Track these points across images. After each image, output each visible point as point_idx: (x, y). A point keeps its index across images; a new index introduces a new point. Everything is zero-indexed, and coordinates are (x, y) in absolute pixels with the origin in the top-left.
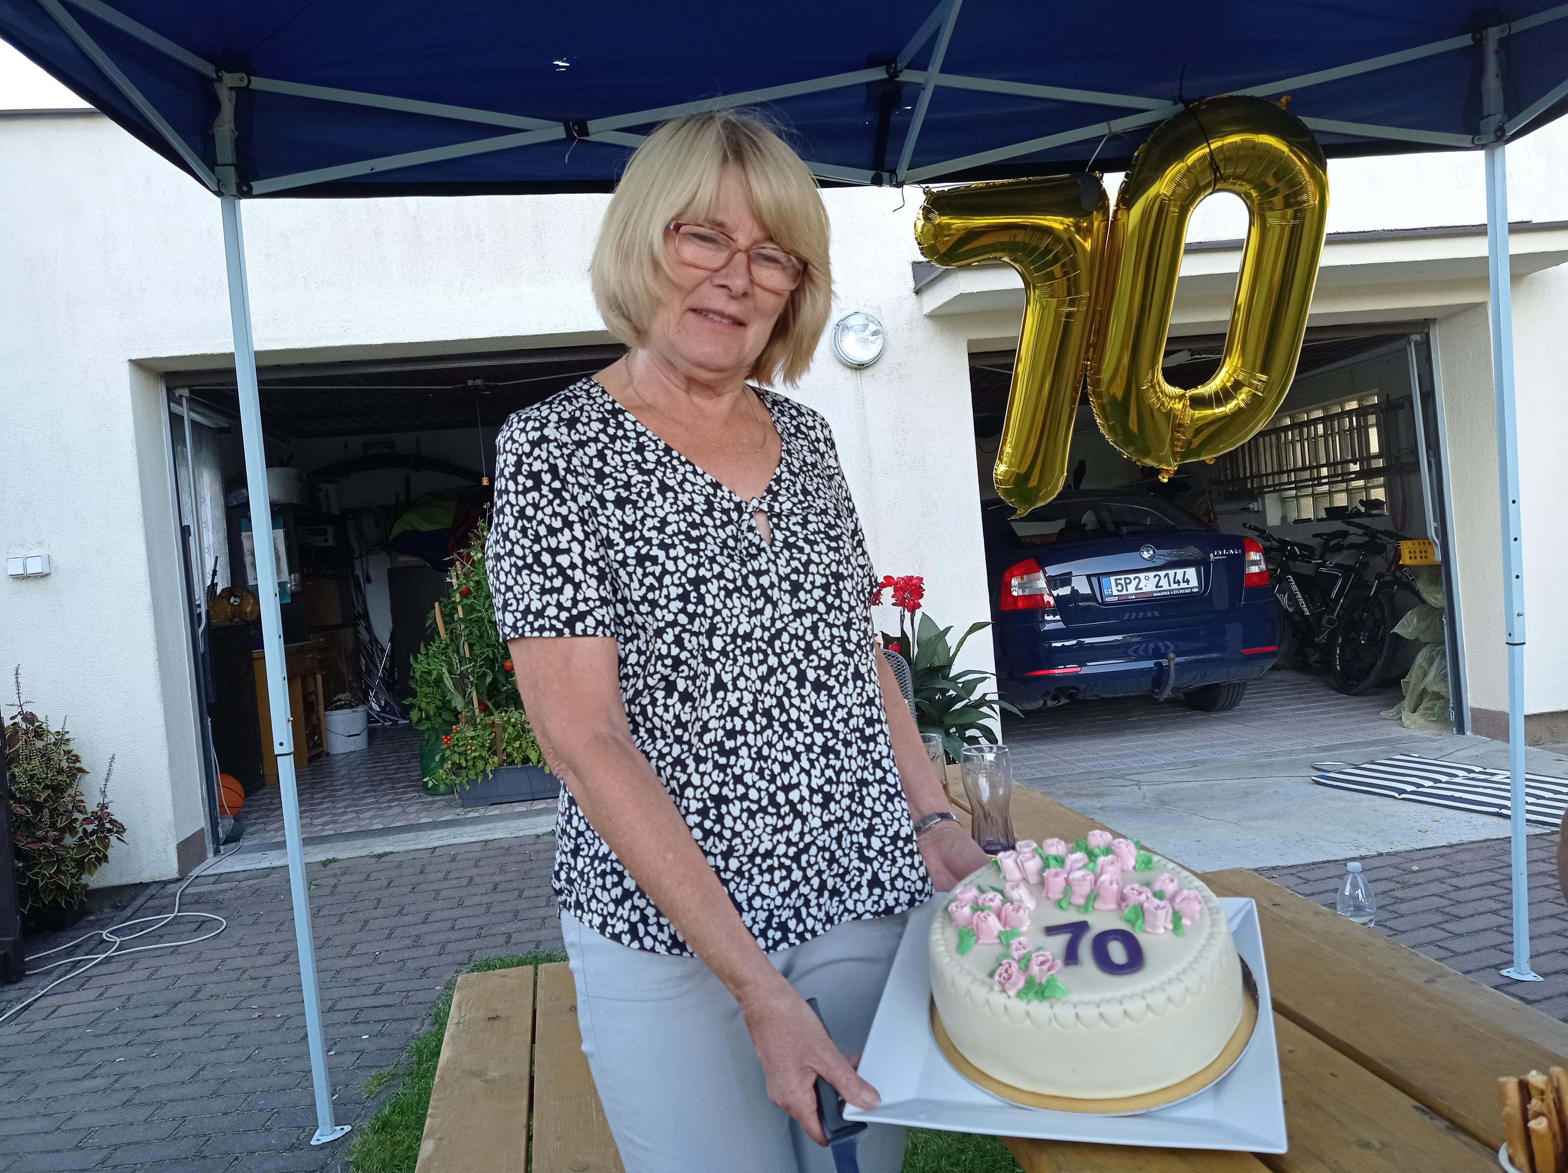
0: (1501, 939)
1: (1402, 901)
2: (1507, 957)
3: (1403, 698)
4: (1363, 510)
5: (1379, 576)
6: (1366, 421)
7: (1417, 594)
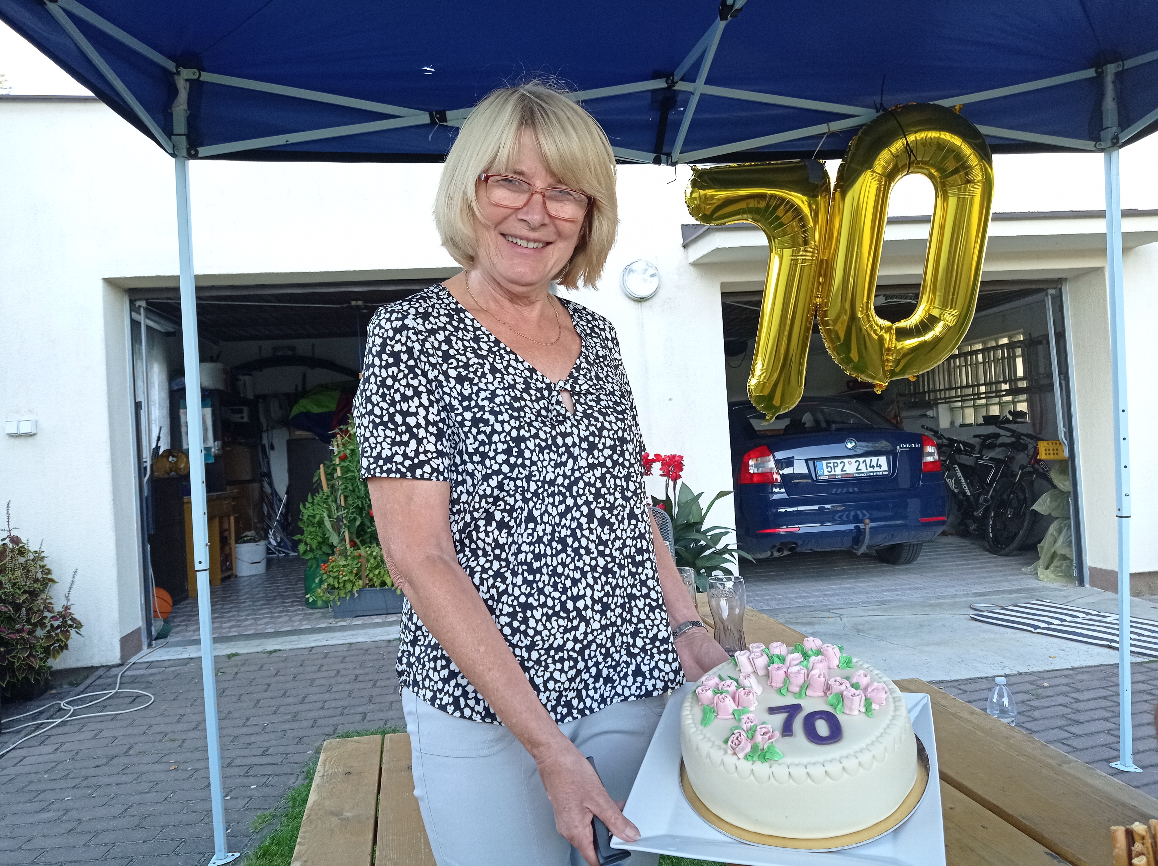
0: (1110, 739)
1: (1036, 708)
2: (1115, 753)
3: (1039, 558)
4: (1011, 418)
5: (1022, 467)
6: (1014, 353)
7: (1050, 482)
